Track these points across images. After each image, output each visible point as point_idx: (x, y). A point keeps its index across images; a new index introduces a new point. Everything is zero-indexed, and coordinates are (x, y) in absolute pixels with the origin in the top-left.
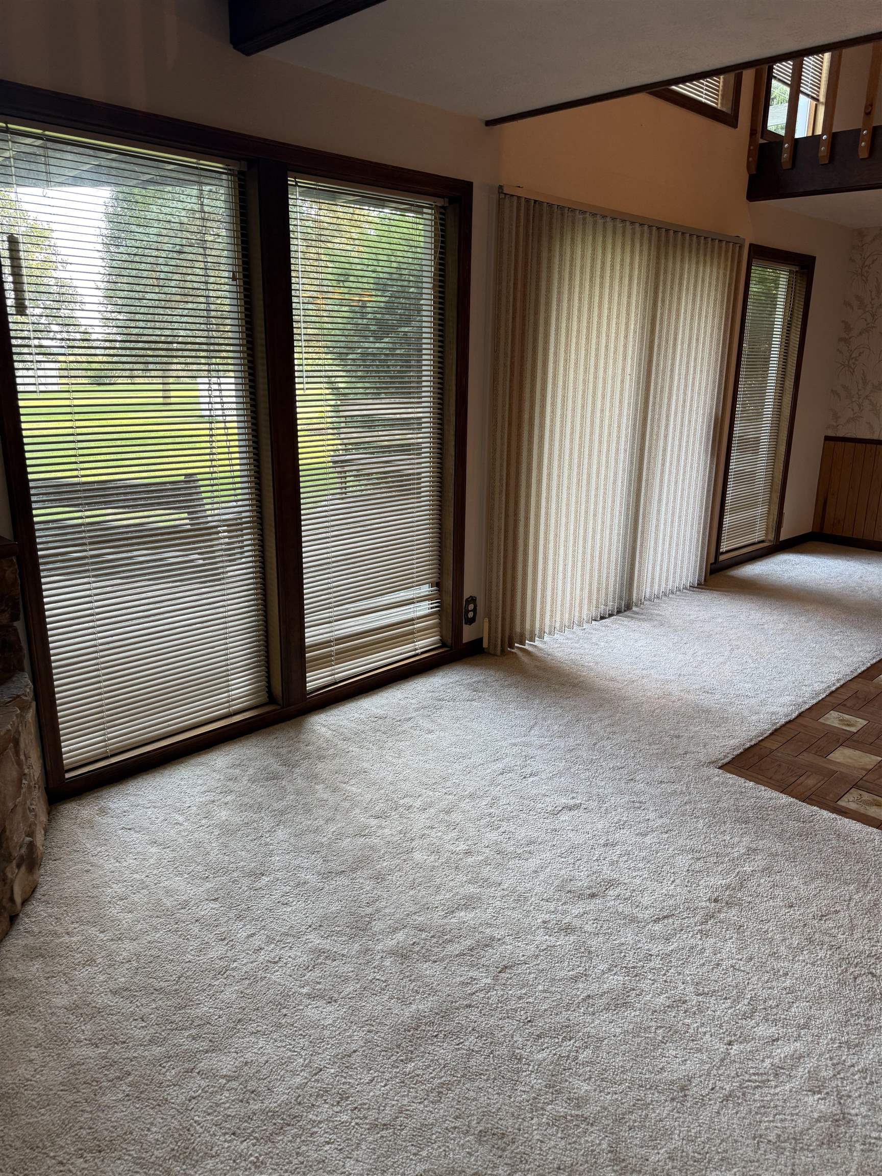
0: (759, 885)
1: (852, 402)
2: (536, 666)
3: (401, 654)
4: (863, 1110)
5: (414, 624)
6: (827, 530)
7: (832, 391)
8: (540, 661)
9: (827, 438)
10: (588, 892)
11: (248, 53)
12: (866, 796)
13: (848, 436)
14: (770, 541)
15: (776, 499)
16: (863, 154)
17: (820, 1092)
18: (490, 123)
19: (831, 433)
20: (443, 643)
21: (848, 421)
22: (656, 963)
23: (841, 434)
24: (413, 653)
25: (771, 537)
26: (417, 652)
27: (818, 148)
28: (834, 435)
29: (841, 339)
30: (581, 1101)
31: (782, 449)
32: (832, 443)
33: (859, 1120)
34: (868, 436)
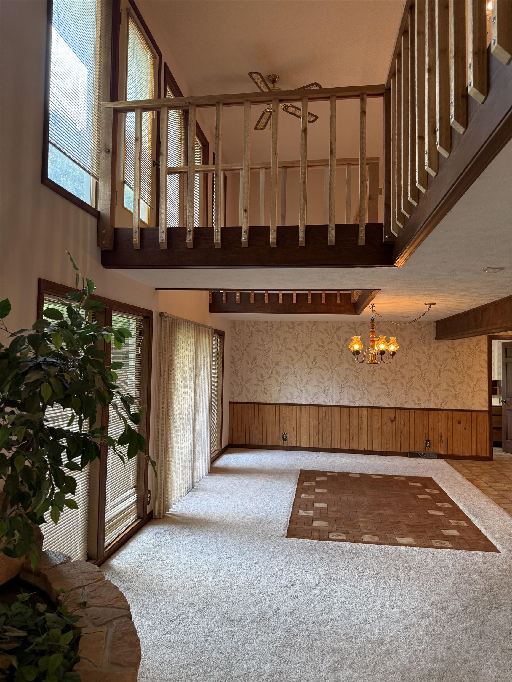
0: (333, 567)
1: (239, 387)
2: (182, 519)
3: (127, 525)
4: (406, 607)
5: (130, 508)
6: (235, 443)
7: (230, 383)
8: (182, 516)
9: (230, 403)
10: (290, 585)
11: (105, 268)
12: (334, 534)
13: (239, 401)
14: (219, 450)
15: (220, 431)
16: (252, 301)
17: (395, 608)
18: (156, 289)
19: (232, 401)
20: (138, 517)
21: (238, 395)
22: (328, 596)
23: (236, 401)
24: (130, 524)
25: (219, 448)
26: (131, 523)
27: (236, 297)
28: (233, 401)
29: (231, 362)
30: (347, 634)
31: (220, 408)
32: (233, 405)
33: (408, 610)
34: (246, 401)
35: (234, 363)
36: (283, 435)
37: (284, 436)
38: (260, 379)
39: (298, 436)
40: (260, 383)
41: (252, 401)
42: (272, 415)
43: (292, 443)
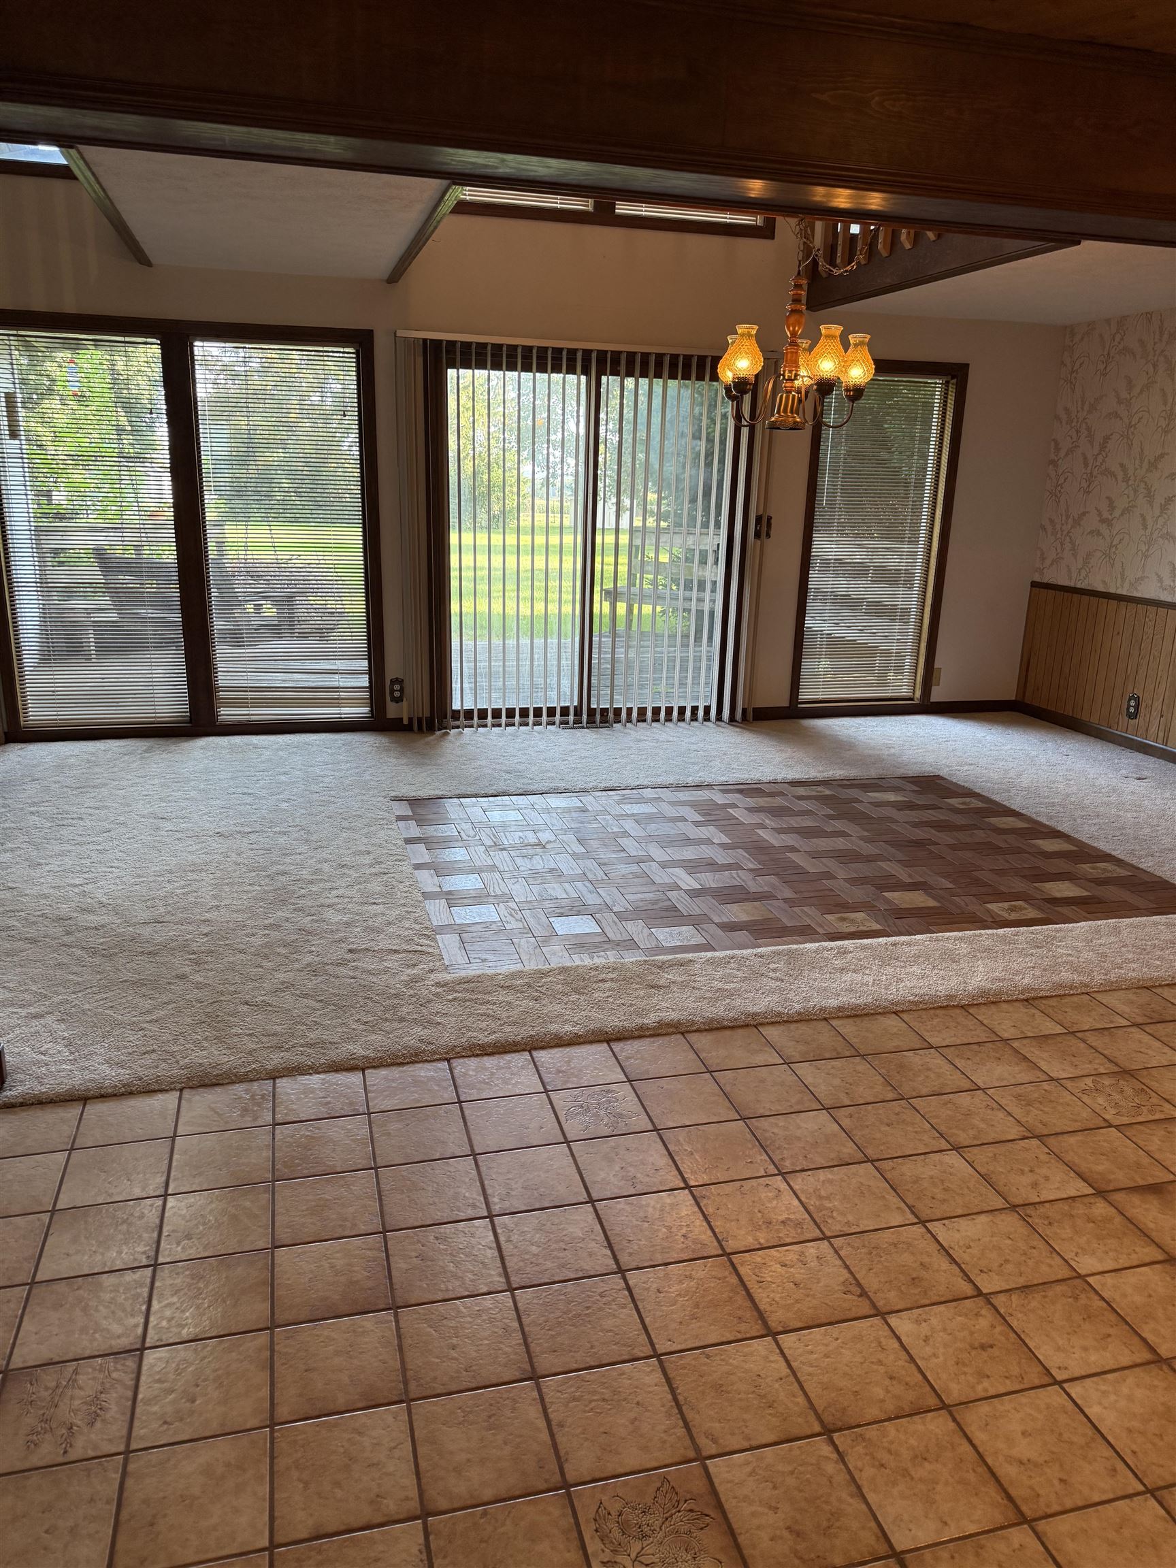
1: (1056, 539)
3: (321, 714)
5: (339, 692)
9: (1034, 584)
19: (1037, 579)
20: (372, 715)
21: (1052, 563)
23: (1045, 581)
24: (334, 715)
26: (340, 715)
28: (1039, 581)
29: (1051, 462)
32: (1037, 591)
35: (1053, 463)
36: (1130, 700)
37: (1132, 703)
38: (1106, 515)
39: (1164, 713)
40: (1104, 529)
41: (1079, 586)
42: (1115, 632)
43: (1147, 730)
